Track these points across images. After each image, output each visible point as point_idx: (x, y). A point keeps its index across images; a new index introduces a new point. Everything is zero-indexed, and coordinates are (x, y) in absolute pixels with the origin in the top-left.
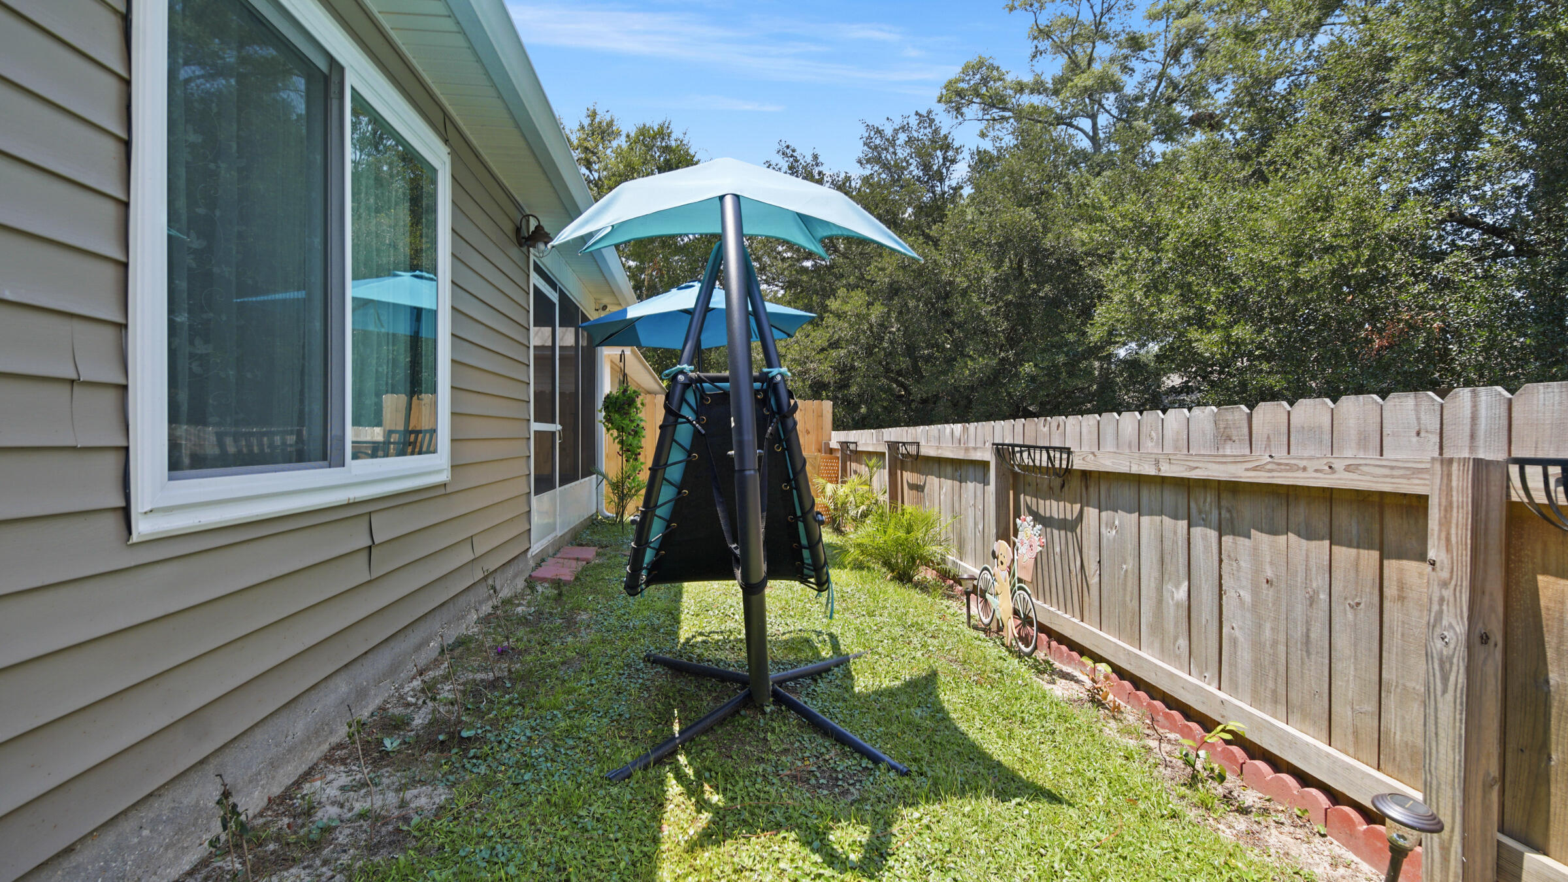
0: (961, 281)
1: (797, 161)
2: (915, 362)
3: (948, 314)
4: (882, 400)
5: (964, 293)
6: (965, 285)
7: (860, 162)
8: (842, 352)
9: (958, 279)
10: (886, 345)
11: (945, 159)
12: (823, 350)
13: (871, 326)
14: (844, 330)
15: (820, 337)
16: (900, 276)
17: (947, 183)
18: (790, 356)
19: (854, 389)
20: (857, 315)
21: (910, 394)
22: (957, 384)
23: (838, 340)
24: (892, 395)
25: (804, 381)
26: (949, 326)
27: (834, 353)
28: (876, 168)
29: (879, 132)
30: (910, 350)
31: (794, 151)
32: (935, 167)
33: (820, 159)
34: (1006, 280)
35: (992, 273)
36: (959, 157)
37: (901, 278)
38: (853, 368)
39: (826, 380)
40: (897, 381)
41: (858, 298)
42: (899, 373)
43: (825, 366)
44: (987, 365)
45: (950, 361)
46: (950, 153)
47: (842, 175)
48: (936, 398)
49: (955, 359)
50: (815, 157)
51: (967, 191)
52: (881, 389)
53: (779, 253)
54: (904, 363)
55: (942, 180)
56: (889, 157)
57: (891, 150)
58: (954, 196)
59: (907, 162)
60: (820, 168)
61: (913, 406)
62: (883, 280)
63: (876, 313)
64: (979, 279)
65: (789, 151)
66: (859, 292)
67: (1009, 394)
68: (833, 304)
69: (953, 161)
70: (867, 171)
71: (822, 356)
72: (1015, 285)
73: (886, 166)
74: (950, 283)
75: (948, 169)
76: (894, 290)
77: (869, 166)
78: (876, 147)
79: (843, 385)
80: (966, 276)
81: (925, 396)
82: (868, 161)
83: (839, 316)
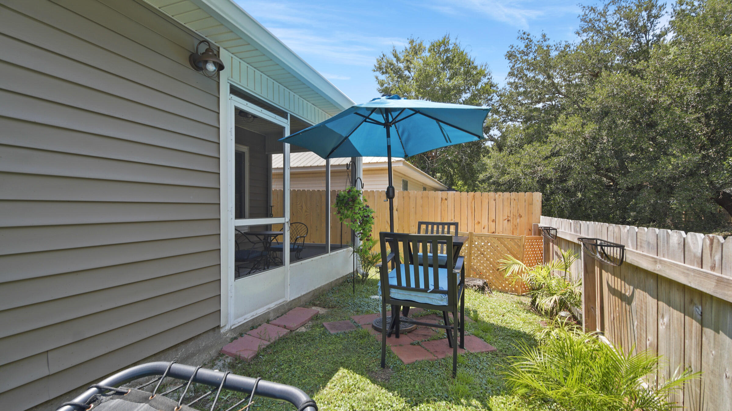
0: (665, 100)
1: (531, 41)
2: (622, 163)
3: (652, 125)
4: (593, 189)
5: (667, 109)
6: (668, 102)
7: (578, 33)
8: (562, 158)
9: (662, 100)
10: (597, 152)
11: (649, 17)
12: (547, 158)
13: (585, 139)
14: (564, 144)
15: (546, 150)
16: (610, 102)
17: (651, 33)
18: (522, 163)
19: (571, 183)
20: (574, 133)
21: (617, 184)
22: (660, 176)
23: (558, 151)
24: (602, 185)
25: (533, 179)
26: (652, 134)
27: (555, 160)
28: (591, 34)
29: (593, 9)
30: (618, 154)
31: (528, 35)
32: (641, 24)
33: (547, 37)
34: (709, 95)
35: (695, 90)
36: (663, 12)
37: (611, 103)
38: (570, 168)
39: (549, 177)
40: (606, 176)
41: (575, 121)
42: (608, 170)
43: (549, 168)
44: (689, 160)
45: (654, 160)
46: (654, 12)
47: (564, 43)
48: (640, 187)
49: (659, 158)
50: (544, 36)
51: (670, 37)
52: (593, 182)
53: (519, 101)
54: (614, 163)
55: (646, 32)
56: (601, 25)
57: (603, 19)
58: (657, 42)
59: (617, 24)
60: (547, 43)
61: (620, 192)
62: (595, 107)
63: (590, 128)
64: (681, 97)
65: (525, 36)
66: (576, 118)
67: (711, 183)
68: (555, 127)
69: (657, 17)
70: (584, 37)
71: (546, 162)
72: (716, 98)
73: (599, 32)
74: (654, 103)
75: (652, 23)
76: (605, 113)
77: (585, 34)
78: (590, 20)
79: (562, 180)
80: (669, 96)
81: (630, 185)
82: (584, 31)
83: (558, 134)
